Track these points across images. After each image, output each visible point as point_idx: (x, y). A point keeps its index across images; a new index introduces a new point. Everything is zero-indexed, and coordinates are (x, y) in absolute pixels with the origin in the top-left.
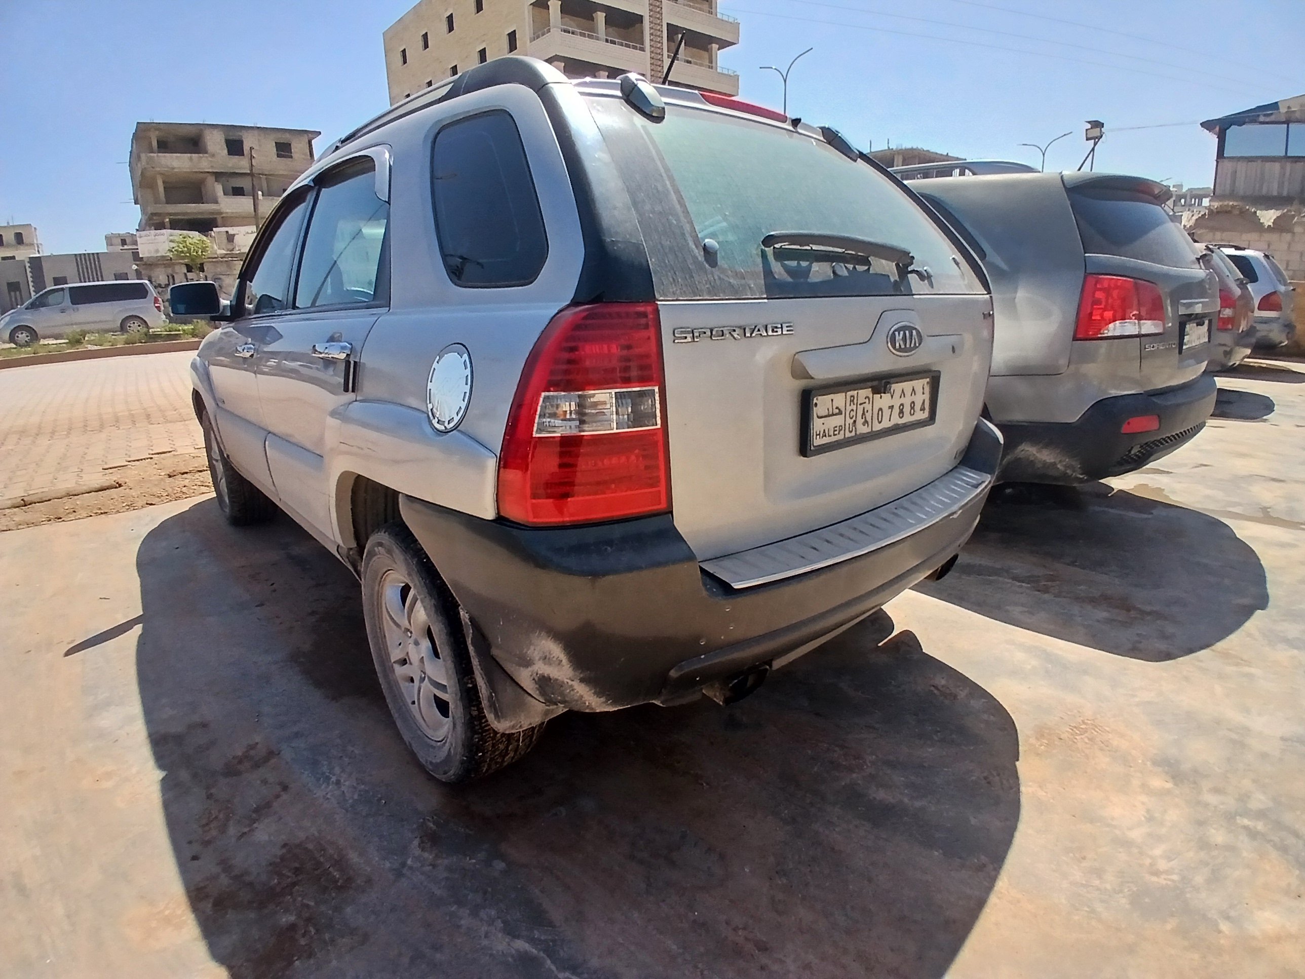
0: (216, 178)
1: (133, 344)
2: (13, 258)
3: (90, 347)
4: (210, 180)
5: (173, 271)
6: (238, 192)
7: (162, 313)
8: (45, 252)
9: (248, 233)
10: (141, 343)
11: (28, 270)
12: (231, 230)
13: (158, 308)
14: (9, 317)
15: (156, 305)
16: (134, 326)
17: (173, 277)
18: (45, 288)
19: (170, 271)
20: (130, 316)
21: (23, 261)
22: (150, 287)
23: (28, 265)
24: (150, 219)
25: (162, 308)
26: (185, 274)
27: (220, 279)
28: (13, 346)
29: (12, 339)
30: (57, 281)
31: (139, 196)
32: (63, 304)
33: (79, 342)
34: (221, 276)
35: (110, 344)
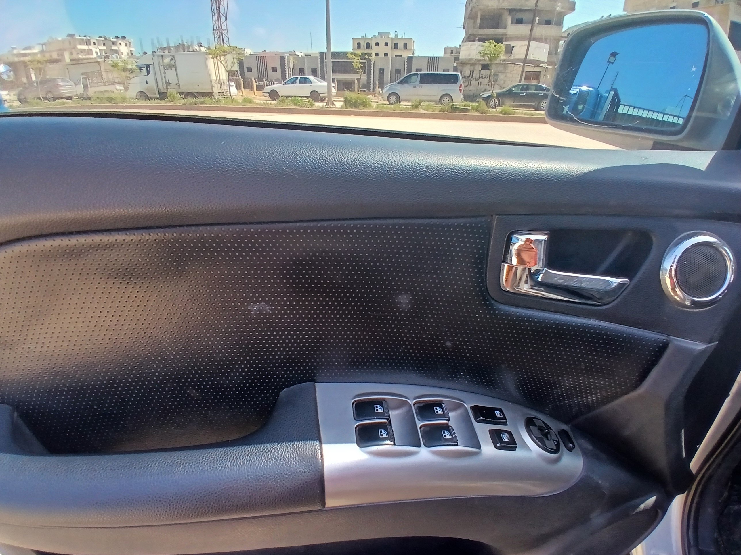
0: (510, 12)
1: (443, 112)
2: (401, 56)
3: (422, 111)
4: (506, 13)
5: (474, 68)
6: (519, 21)
7: (462, 94)
8: (416, 55)
9: (522, 46)
10: (448, 112)
11: (406, 63)
12: (513, 43)
13: (461, 90)
14: (389, 87)
15: (460, 89)
16: (446, 100)
17: (473, 71)
18: (411, 72)
19: (472, 68)
20: (445, 94)
21: (405, 58)
22: (460, 77)
23: (406, 61)
24: (468, 38)
25: (463, 91)
26: (480, 71)
27: (497, 75)
28: (388, 103)
29: (388, 99)
30: (417, 70)
31: (466, 24)
32: (416, 83)
33: (417, 107)
34: (498, 73)
35: (432, 110)
